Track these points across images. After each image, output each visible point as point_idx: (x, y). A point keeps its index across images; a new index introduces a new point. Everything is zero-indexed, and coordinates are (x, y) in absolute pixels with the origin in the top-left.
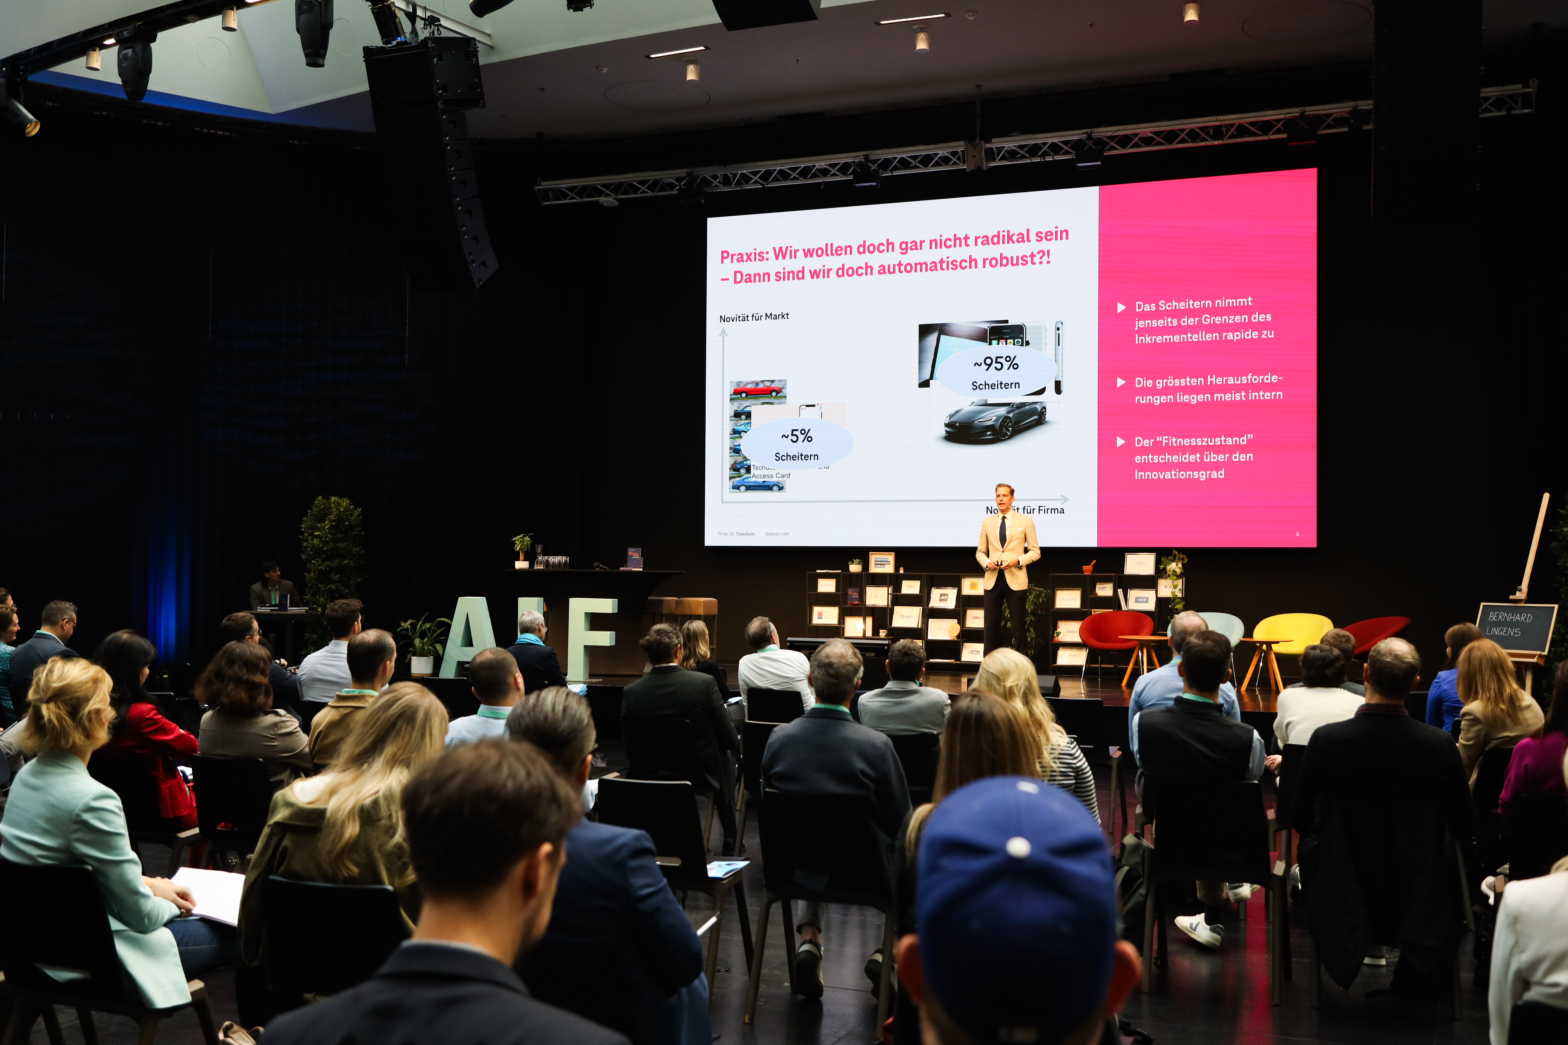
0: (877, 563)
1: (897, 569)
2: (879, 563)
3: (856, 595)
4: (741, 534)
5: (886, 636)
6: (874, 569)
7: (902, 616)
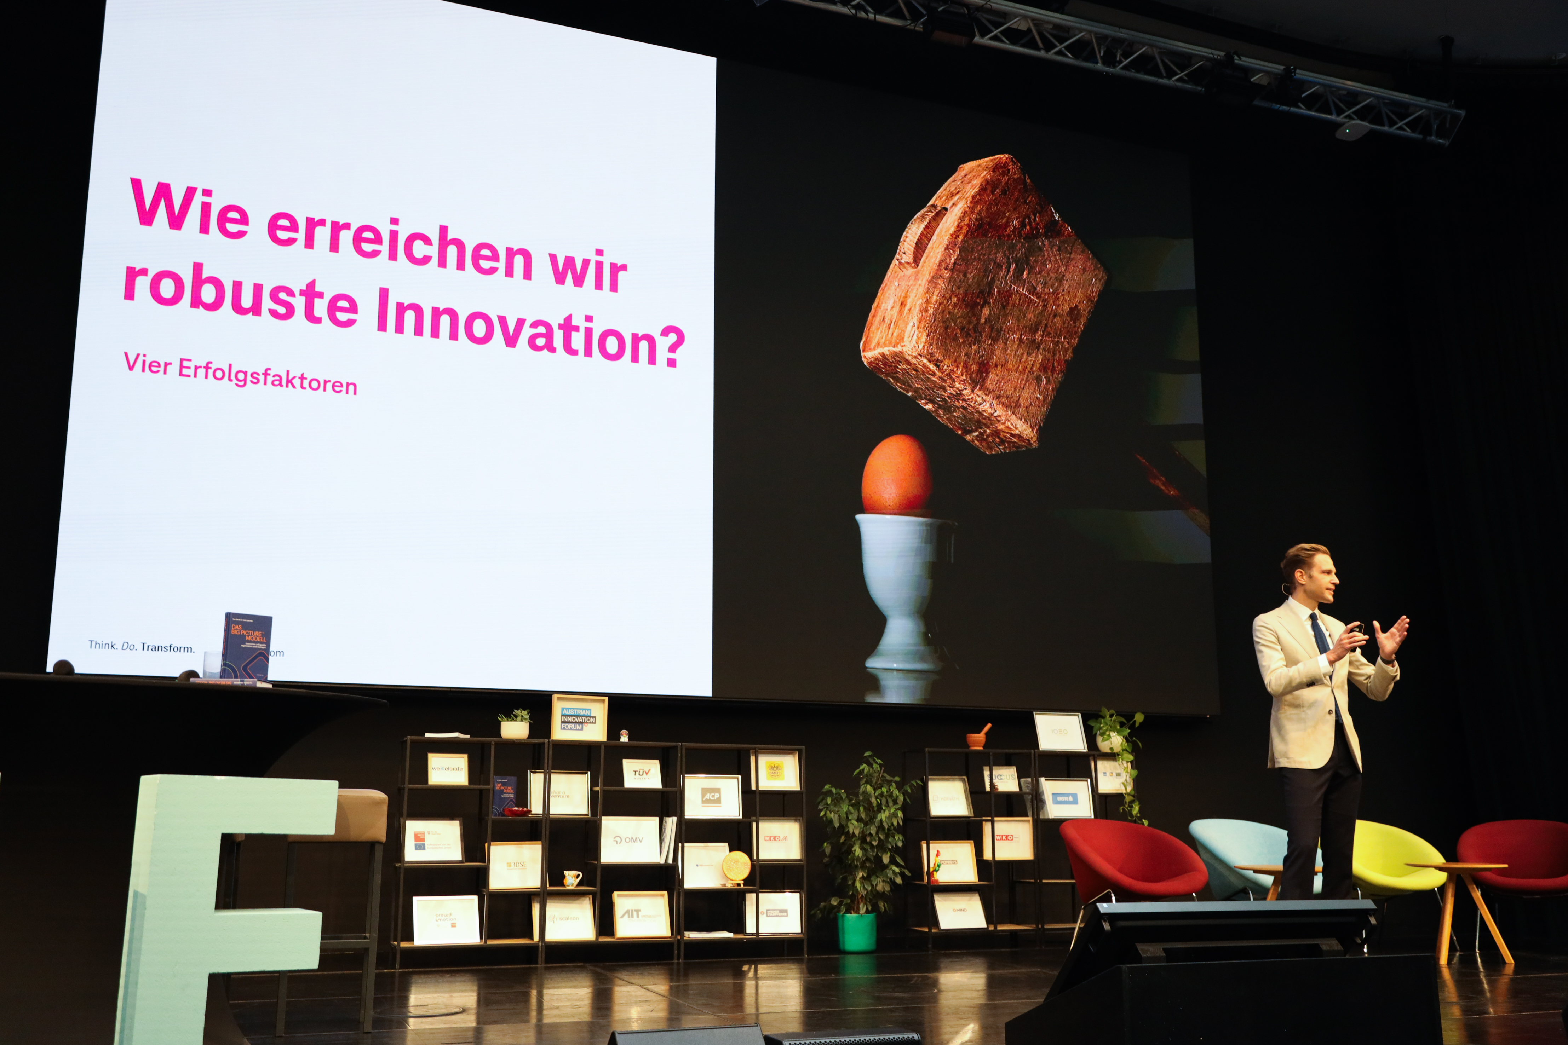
0: (568, 719)
1: (613, 731)
2: (571, 719)
3: (509, 794)
4: (155, 649)
5: (579, 884)
6: (560, 733)
7: (619, 840)
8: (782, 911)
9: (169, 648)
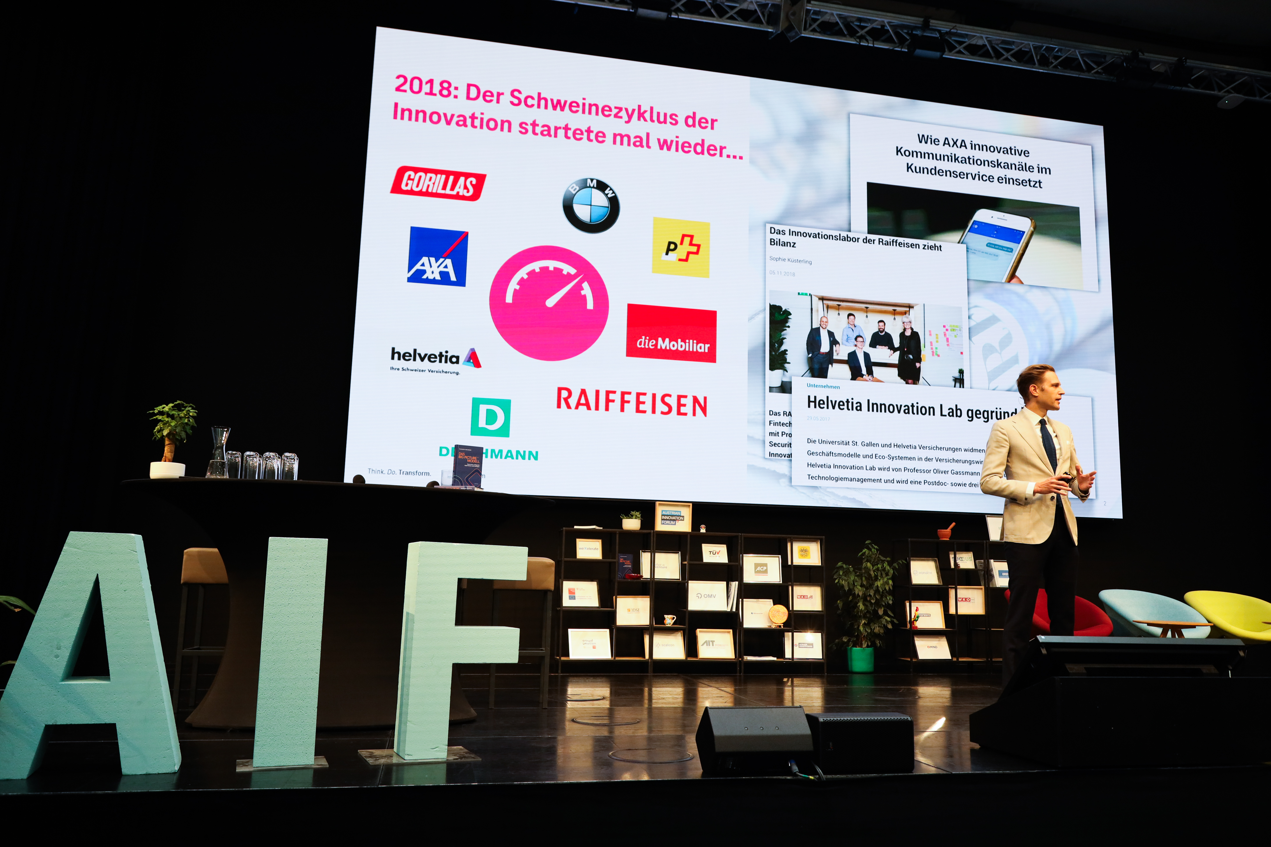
0: (666, 517)
1: (695, 525)
2: (668, 518)
3: (628, 565)
5: (674, 624)
6: (660, 526)
7: (699, 596)
8: (808, 644)
9: (415, 473)
